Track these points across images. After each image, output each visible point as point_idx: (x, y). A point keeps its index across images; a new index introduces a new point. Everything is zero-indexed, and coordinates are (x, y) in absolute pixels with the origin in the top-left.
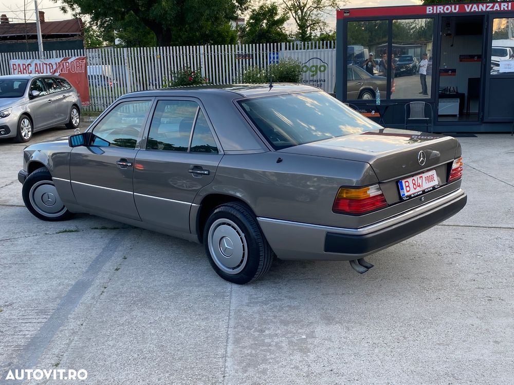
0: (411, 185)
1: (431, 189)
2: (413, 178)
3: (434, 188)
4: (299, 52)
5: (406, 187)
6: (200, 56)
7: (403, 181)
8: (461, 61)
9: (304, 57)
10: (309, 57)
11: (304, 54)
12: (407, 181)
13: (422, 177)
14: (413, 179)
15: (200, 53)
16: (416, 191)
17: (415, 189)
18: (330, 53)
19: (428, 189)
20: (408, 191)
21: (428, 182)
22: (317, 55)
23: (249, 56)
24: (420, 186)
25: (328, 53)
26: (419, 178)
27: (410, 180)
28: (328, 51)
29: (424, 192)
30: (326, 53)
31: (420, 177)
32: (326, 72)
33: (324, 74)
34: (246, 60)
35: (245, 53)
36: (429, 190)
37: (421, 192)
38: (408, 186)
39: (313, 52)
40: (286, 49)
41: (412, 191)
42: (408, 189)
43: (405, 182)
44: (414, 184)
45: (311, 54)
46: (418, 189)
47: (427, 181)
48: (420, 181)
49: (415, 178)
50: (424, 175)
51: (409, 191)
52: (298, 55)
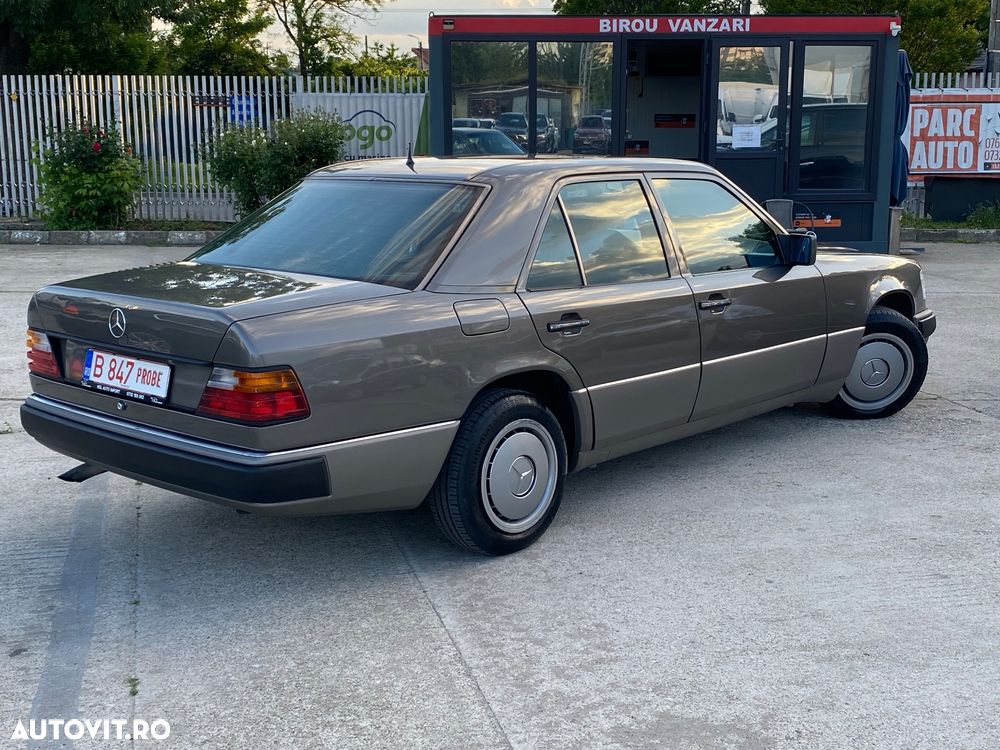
0: (106, 368)
1: (142, 397)
2: (115, 357)
3: (148, 399)
4: (333, 97)
5: (97, 366)
6: (112, 98)
7: (95, 354)
8: (657, 126)
9: (344, 108)
10: (357, 108)
11: (344, 101)
12: (101, 357)
13: (132, 364)
14: (114, 360)
15: (112, 92)
16: (111, 383)
17: (111, 379)
18: (399, 102)
19: (134, 392)
20: (95, 375)
21: (143, 382)
22: (372, 103)
23: (225, 102)
24: (121, 378)
25: (395, 102)
26: (125, 364)
27: (108, 357)
28: (396, 97)
29: (123, 394)
30: (391, 100)
31: (129, 363)
32: (392, 139)
33: (389, 143)
34: (217, 109)
35: (217, 94)
36: (136, 396)
37: (117, 391)
38: (100, 367)
39: (364, 97)
40: (306, 90)
41: (103, 380)
42: (98, 371)
43: (98, 356)
44: (112, 370)
45: (360, 101)
46: (116, 383)
47: (140, 378)
48: (125, 370)
49: (119, 359)
50: (139, 364)
51: (99, 376)
52: (333, 102)
